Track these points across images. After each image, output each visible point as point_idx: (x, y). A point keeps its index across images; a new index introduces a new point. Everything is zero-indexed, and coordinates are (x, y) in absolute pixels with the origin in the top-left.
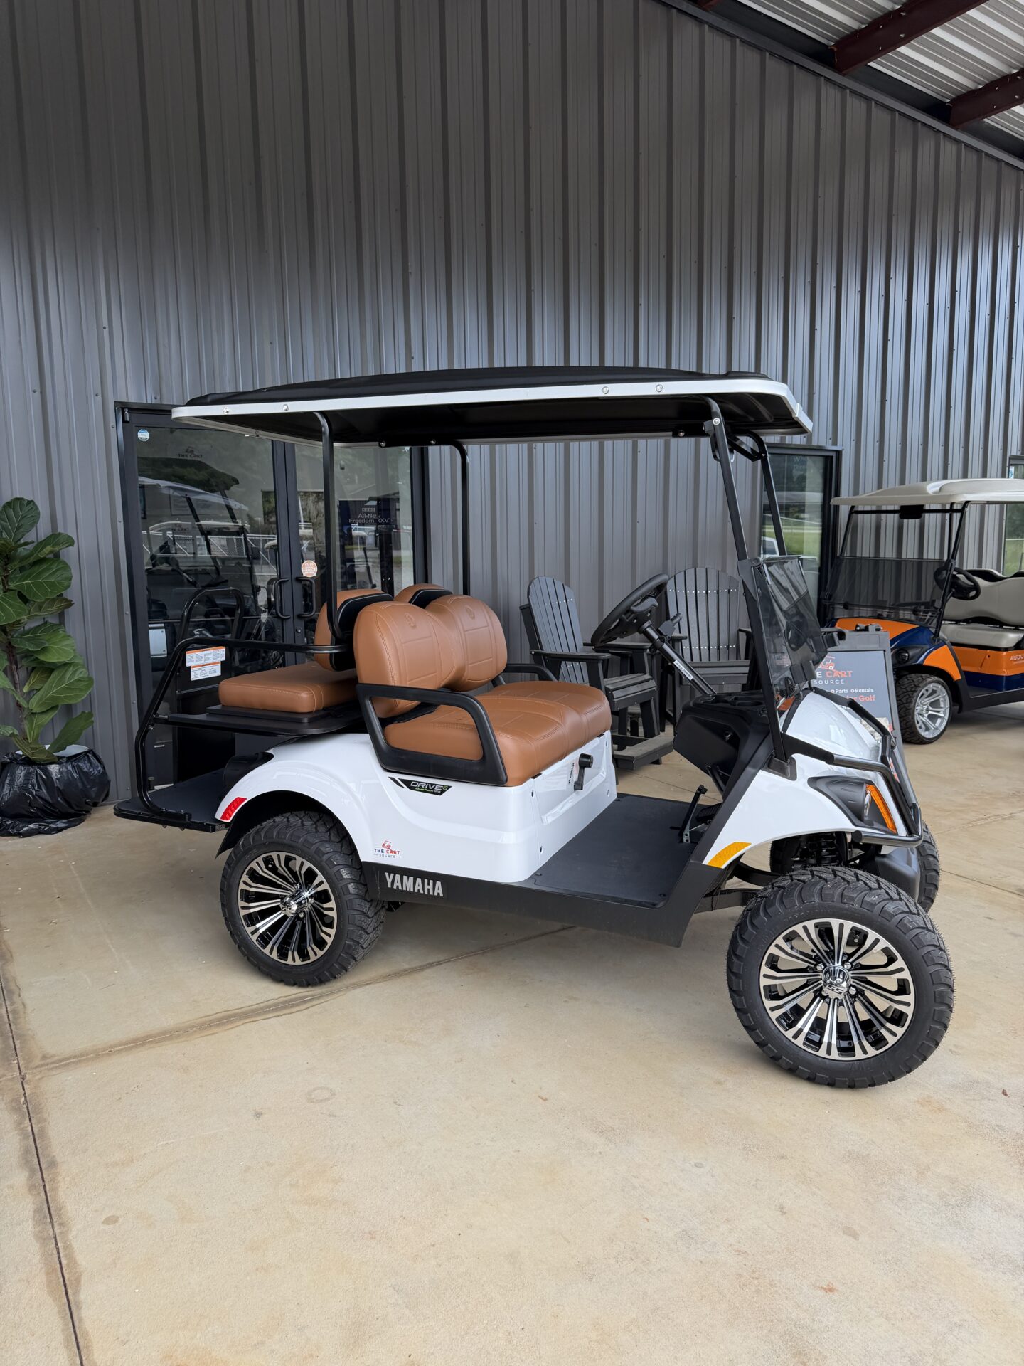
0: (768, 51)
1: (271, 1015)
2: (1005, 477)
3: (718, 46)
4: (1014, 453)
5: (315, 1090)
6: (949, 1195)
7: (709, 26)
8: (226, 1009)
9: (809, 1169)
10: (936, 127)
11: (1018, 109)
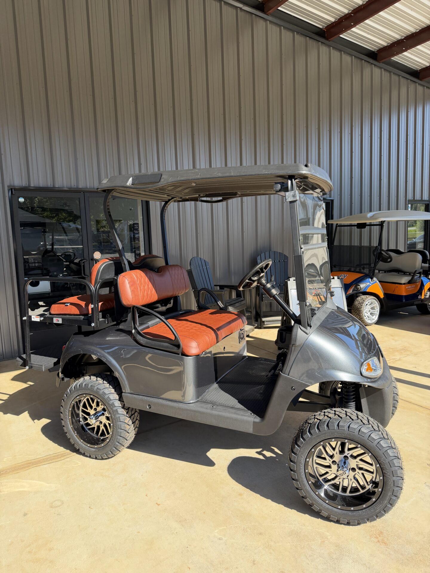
0: (296, 31)
1: (47, 463)
2: (406, 210)
3: (273, 30)
4: (410, 199)
5: (55, 501)
6: (333, 553)
7: (269, 22)
8: (28, 460)
9: (271, 540)
10: (371, 62)
11: (405, 53)
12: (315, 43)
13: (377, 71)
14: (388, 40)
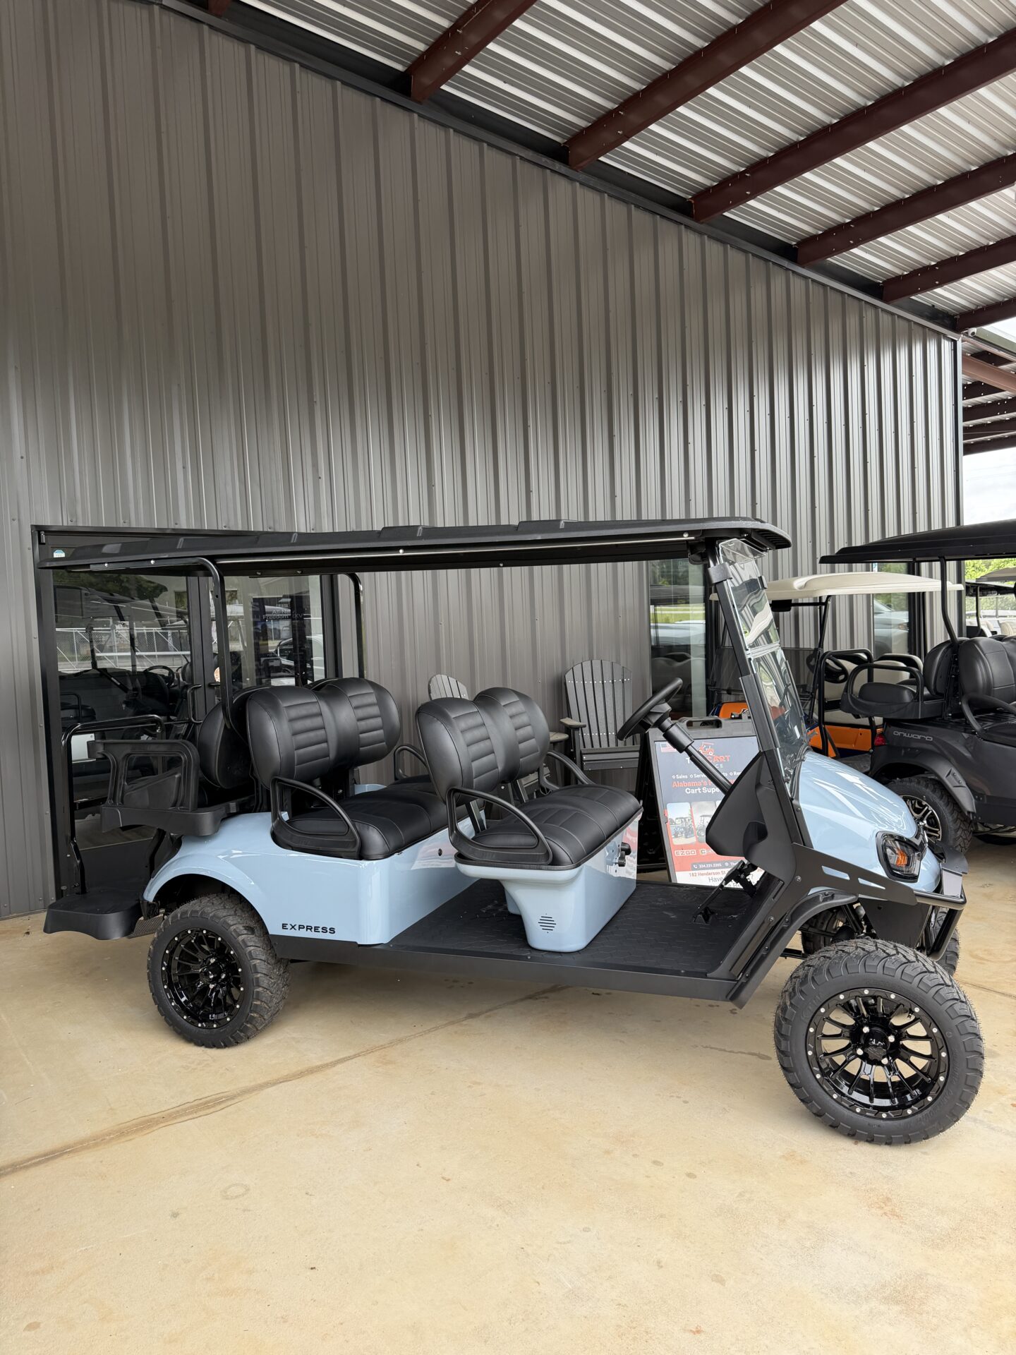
0: (633, 204)
3: (588, 199)
5: (230, 1187)
6: (805, 1239)
7: (580, 183)
8: (142, 1115)
9: (685, 1226)
10: (786, 266)
11: (855, 250)
12: (672, 226)
13: (797, 284)
14: (818, 223)
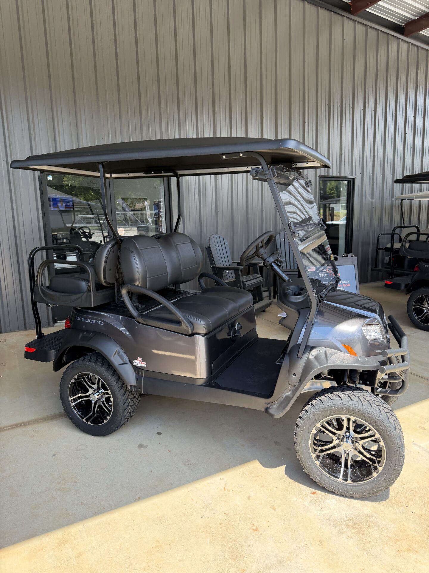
0: (320, 6)
10: (398, 36)
12: (340, 18)
14: (416, 13)
